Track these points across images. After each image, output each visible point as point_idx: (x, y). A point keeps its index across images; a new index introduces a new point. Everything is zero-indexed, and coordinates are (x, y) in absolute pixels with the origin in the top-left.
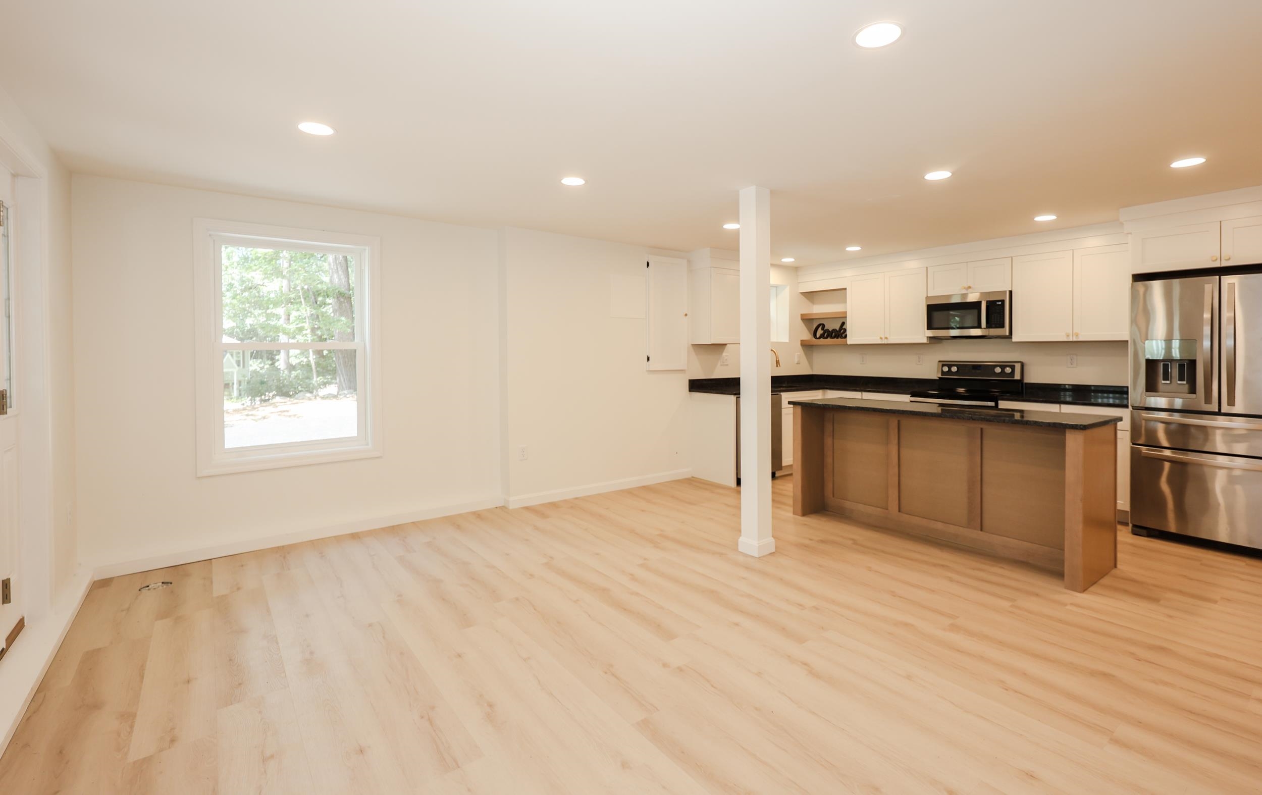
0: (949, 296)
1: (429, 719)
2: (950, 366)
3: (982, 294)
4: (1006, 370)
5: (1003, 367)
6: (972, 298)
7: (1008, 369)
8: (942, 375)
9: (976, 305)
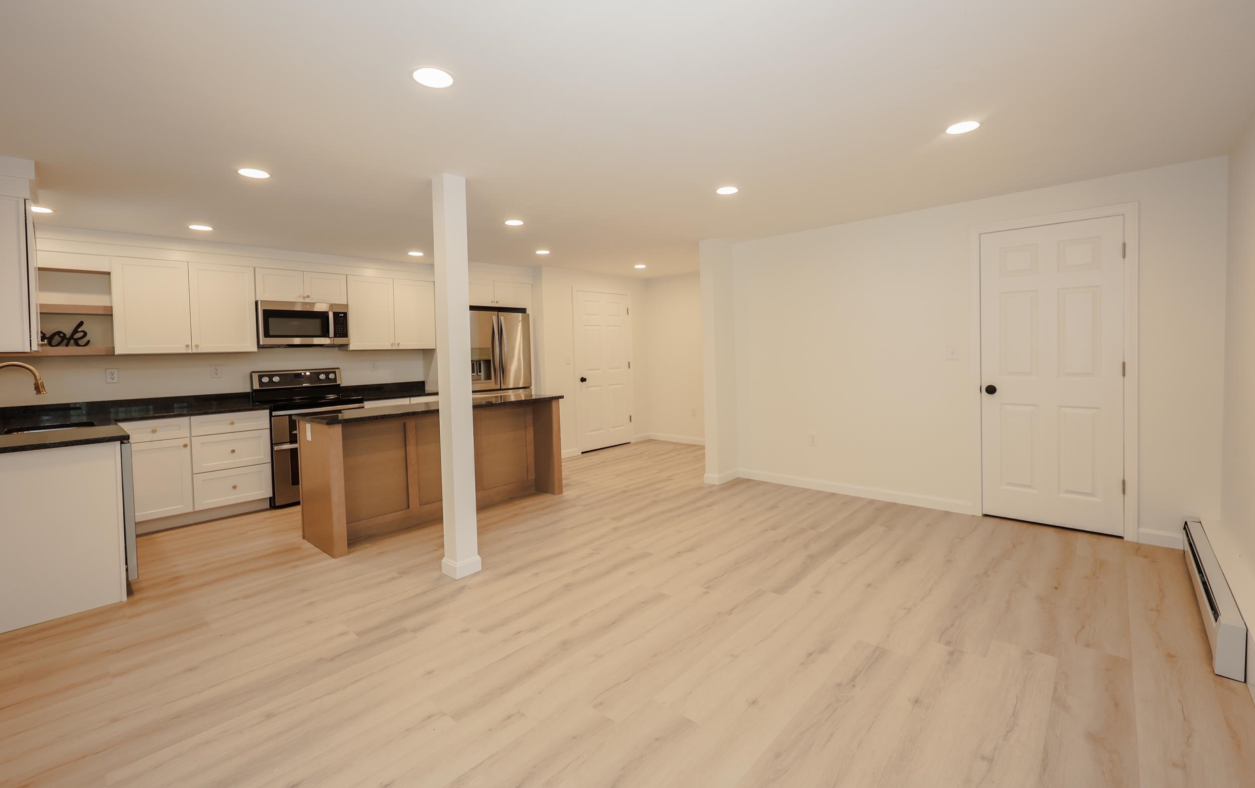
0: (293, 303)
1: (853, 681)
2: (271, 377)
3: (332, 306)
4: (320, 377)
5: (327, 374)
6: (320, 307)
7: (322, 375)
8: (260, 387)
9: (323, 316)
